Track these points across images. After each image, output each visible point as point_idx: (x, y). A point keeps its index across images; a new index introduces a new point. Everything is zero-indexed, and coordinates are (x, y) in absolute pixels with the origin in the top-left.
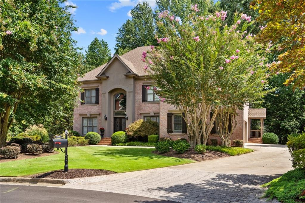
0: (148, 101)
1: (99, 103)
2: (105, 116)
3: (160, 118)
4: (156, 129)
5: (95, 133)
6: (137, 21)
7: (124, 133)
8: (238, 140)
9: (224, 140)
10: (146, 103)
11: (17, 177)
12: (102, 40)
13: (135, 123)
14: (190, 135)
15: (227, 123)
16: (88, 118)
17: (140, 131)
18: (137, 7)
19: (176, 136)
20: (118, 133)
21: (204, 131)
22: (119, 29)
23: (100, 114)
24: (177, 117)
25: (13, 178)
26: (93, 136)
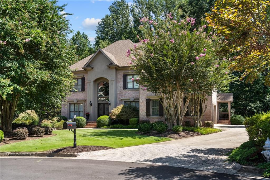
0: (128, 88)
1: (84, 91)
2: (90, 102)
3: (140, 103)
4: (136, 113)
5: (82, 118)
6: (114, 16)
7: (108, 117)
8: (208, 121)
9: (197, 122)
10: (126, 90)
11: (37, 152)
12: (83, 33)
13: (117, 108)
14: (167, 118)
15: (199, 107)
16: (75, 104)
17: (122, 115)
18: (114, 3)
19: (154, 119)
20: (103, 117)
21: (180, 114)
22: (99, 23)
23: (85, 101)
24: (155, 102)
25: (34, 153)
26: (80, 120)
